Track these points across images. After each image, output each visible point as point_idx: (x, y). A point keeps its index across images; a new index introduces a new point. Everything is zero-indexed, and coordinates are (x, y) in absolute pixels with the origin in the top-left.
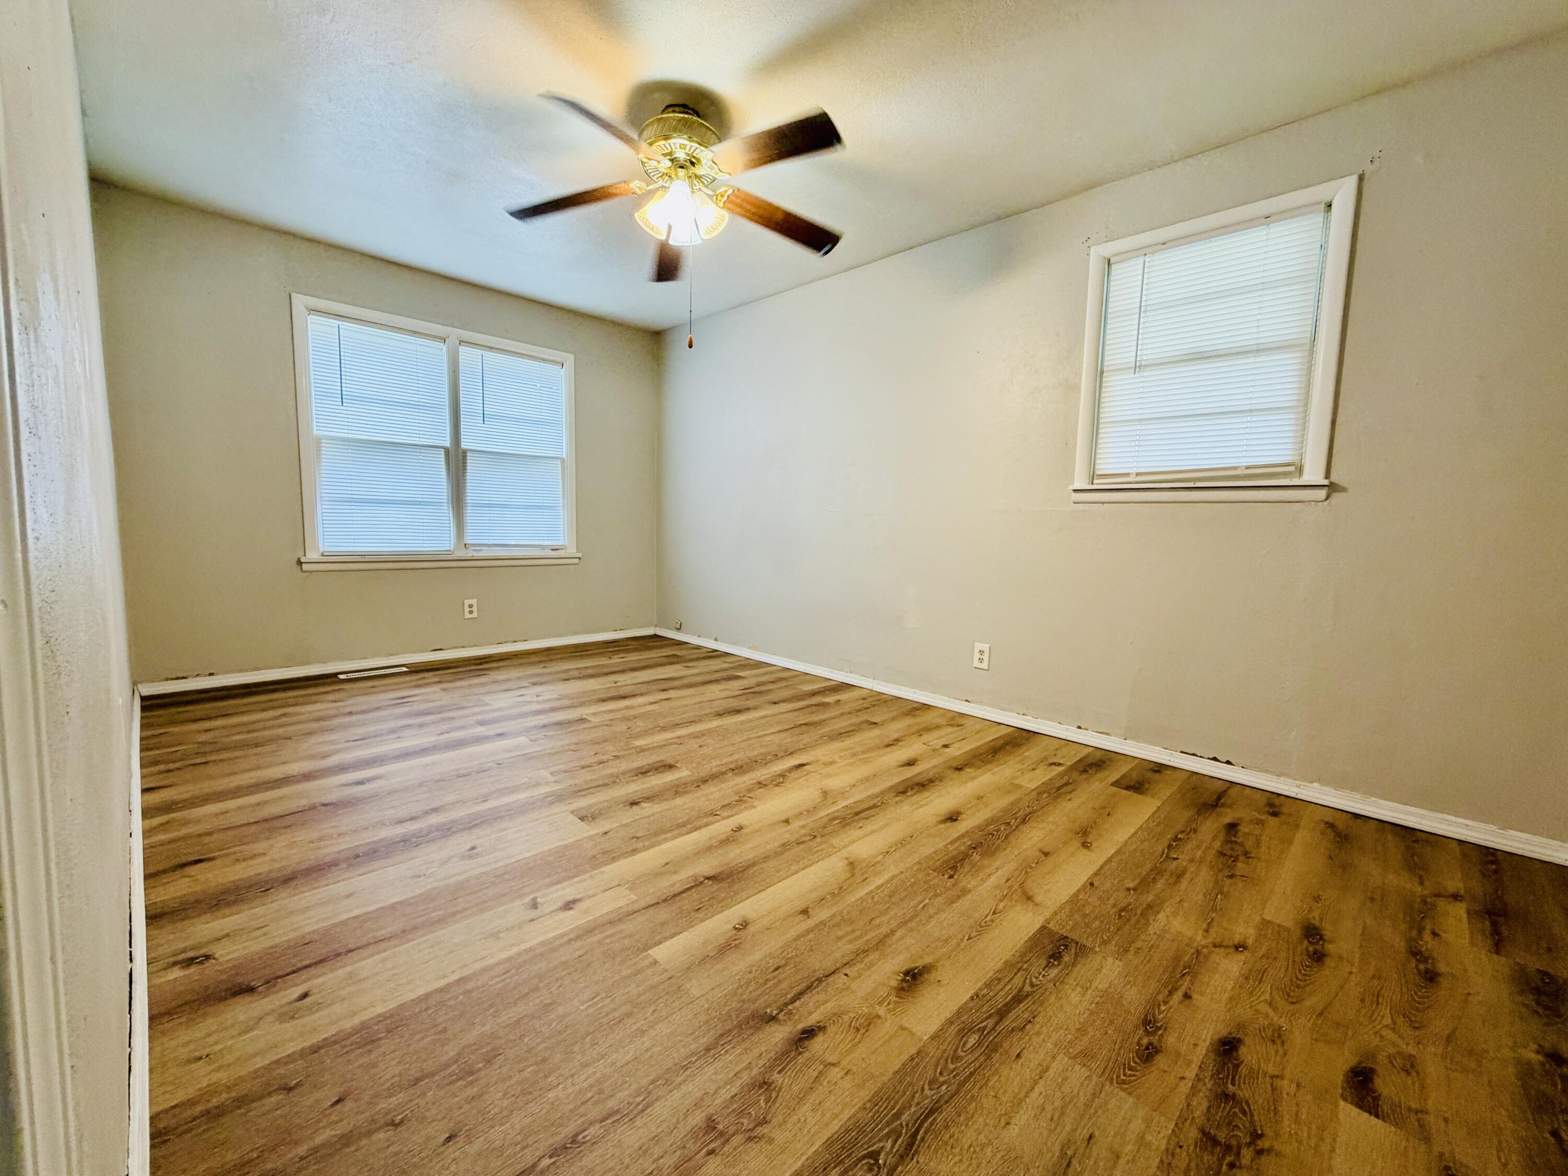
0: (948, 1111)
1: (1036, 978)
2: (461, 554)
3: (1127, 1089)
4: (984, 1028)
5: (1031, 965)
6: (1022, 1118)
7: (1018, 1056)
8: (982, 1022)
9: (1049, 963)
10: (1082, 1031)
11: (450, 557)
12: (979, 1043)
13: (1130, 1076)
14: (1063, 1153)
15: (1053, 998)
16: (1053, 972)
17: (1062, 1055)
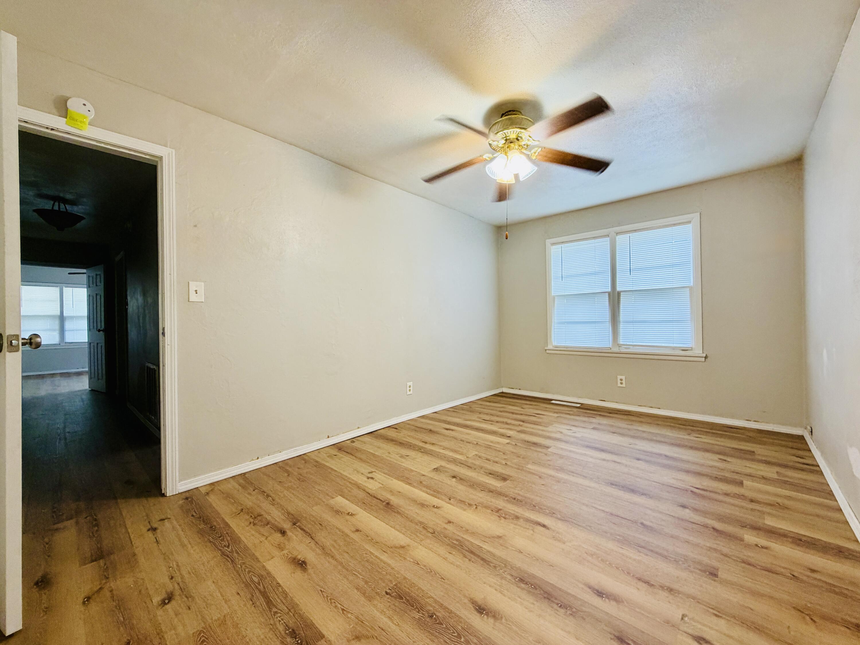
0: (230, 566)
1: (280, 617)
2: (616, 350)
3: (196, 633)
4: (259, 585)
5: (290, 616)
6: (213, 587)
7: (238, 594)
8: (263, 584)
9: (289, 628)
10: (236, 626)
11: (610, 351)
12: (252, 581)
13: (201, 638)
14: (191, 597)
15: (263, 620)
16: (281, 628)
17: (229, 611)
